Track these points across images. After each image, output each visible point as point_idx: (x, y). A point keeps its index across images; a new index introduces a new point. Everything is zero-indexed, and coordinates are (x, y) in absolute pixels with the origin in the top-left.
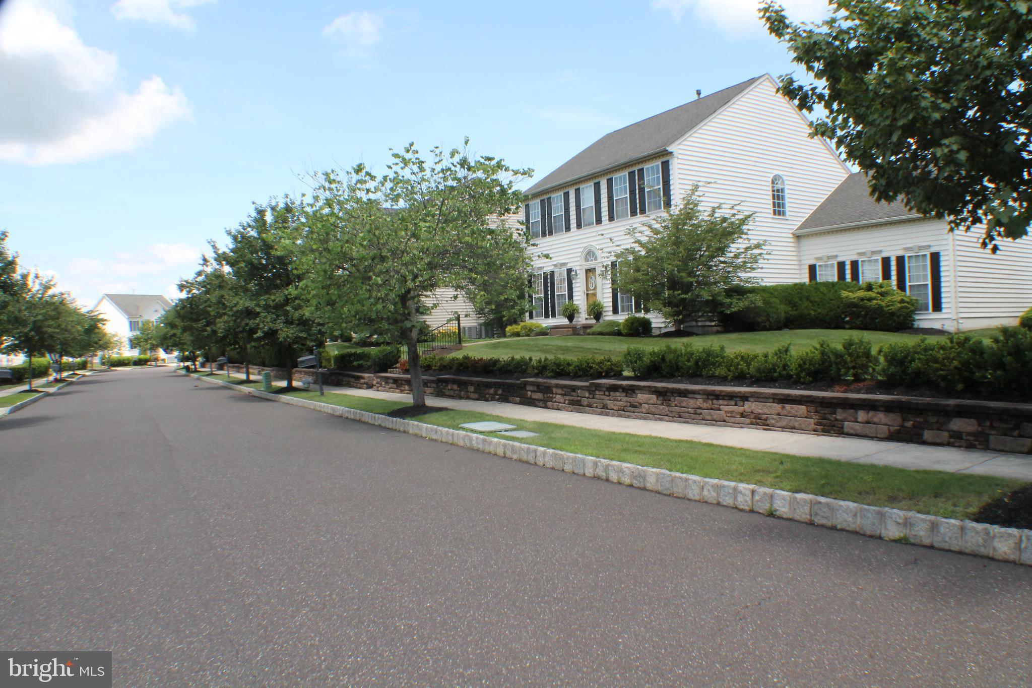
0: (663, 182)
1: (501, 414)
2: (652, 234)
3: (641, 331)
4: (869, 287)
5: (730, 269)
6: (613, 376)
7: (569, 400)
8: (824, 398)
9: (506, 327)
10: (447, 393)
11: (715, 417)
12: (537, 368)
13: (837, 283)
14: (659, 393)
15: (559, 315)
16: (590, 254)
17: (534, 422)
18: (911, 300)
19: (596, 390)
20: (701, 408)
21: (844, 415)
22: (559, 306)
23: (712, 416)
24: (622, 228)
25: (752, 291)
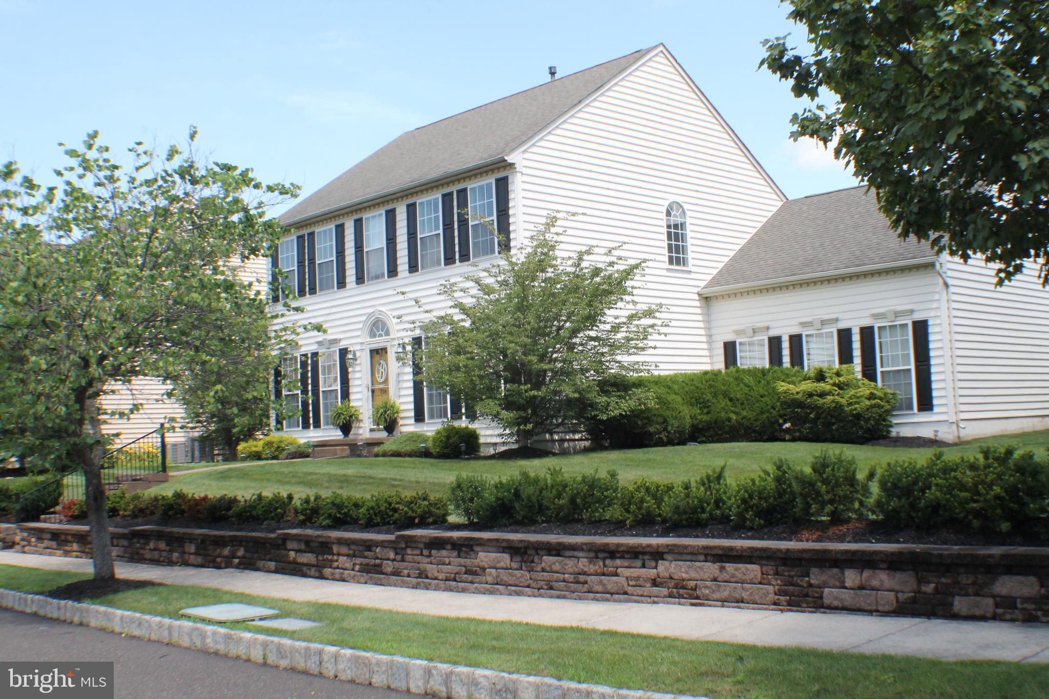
0: (498, 211)
1: (247, 591)
2: (481, 294)
3: (463, 449)
4: (820, 376)
5: (605, 350)
6: (432, 524)
7: (361, 564)
8: (788, 550)
9: (238, 444)
10: (148, 556)
11: (610, 587)
12: (303, 512)
13: (769, 370)
14: (514, 550)
15: (327, 424)
16: (377, 326)
17: (309, 604)
18: (885, 394)
19: (407, 547)
20: (585, 573)
21: (823, 578)
22: (326, 410)
23: (604, 585)
24: (434, 284)
25: (639, 384)
